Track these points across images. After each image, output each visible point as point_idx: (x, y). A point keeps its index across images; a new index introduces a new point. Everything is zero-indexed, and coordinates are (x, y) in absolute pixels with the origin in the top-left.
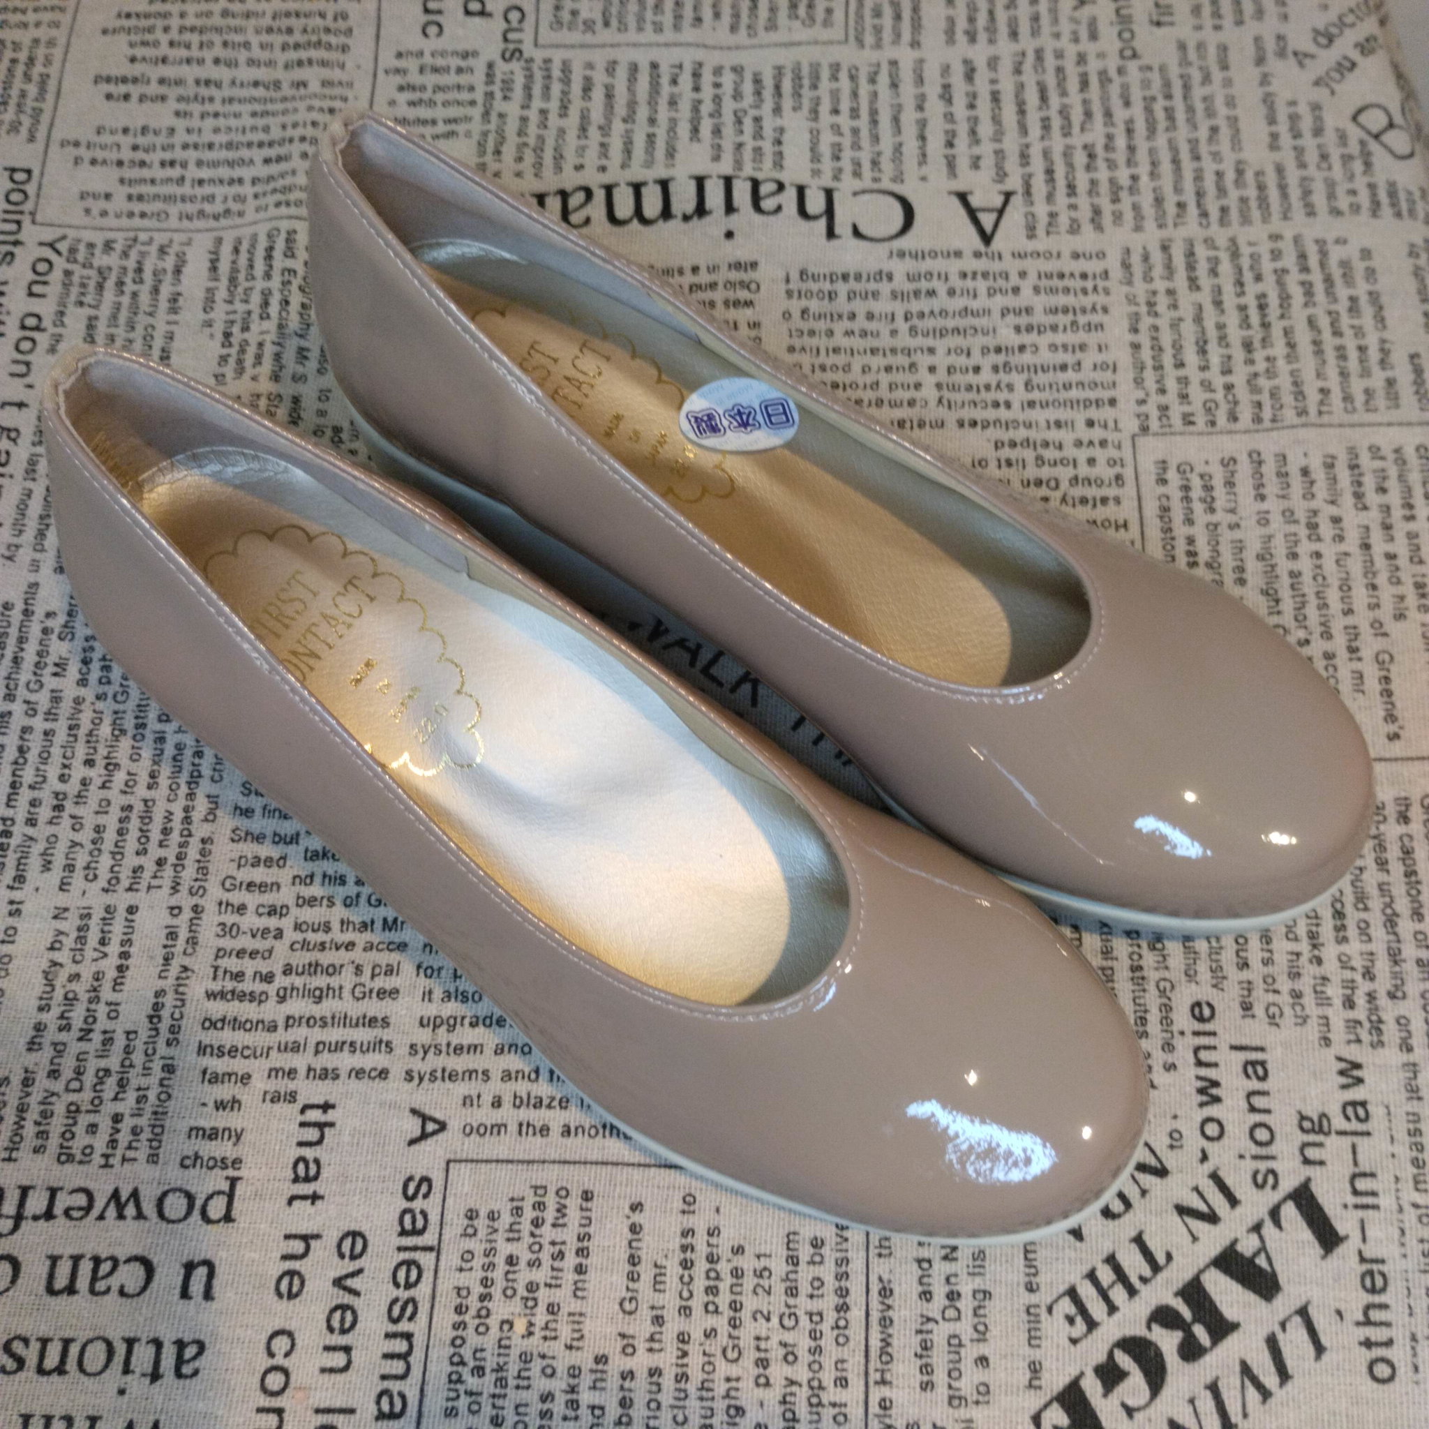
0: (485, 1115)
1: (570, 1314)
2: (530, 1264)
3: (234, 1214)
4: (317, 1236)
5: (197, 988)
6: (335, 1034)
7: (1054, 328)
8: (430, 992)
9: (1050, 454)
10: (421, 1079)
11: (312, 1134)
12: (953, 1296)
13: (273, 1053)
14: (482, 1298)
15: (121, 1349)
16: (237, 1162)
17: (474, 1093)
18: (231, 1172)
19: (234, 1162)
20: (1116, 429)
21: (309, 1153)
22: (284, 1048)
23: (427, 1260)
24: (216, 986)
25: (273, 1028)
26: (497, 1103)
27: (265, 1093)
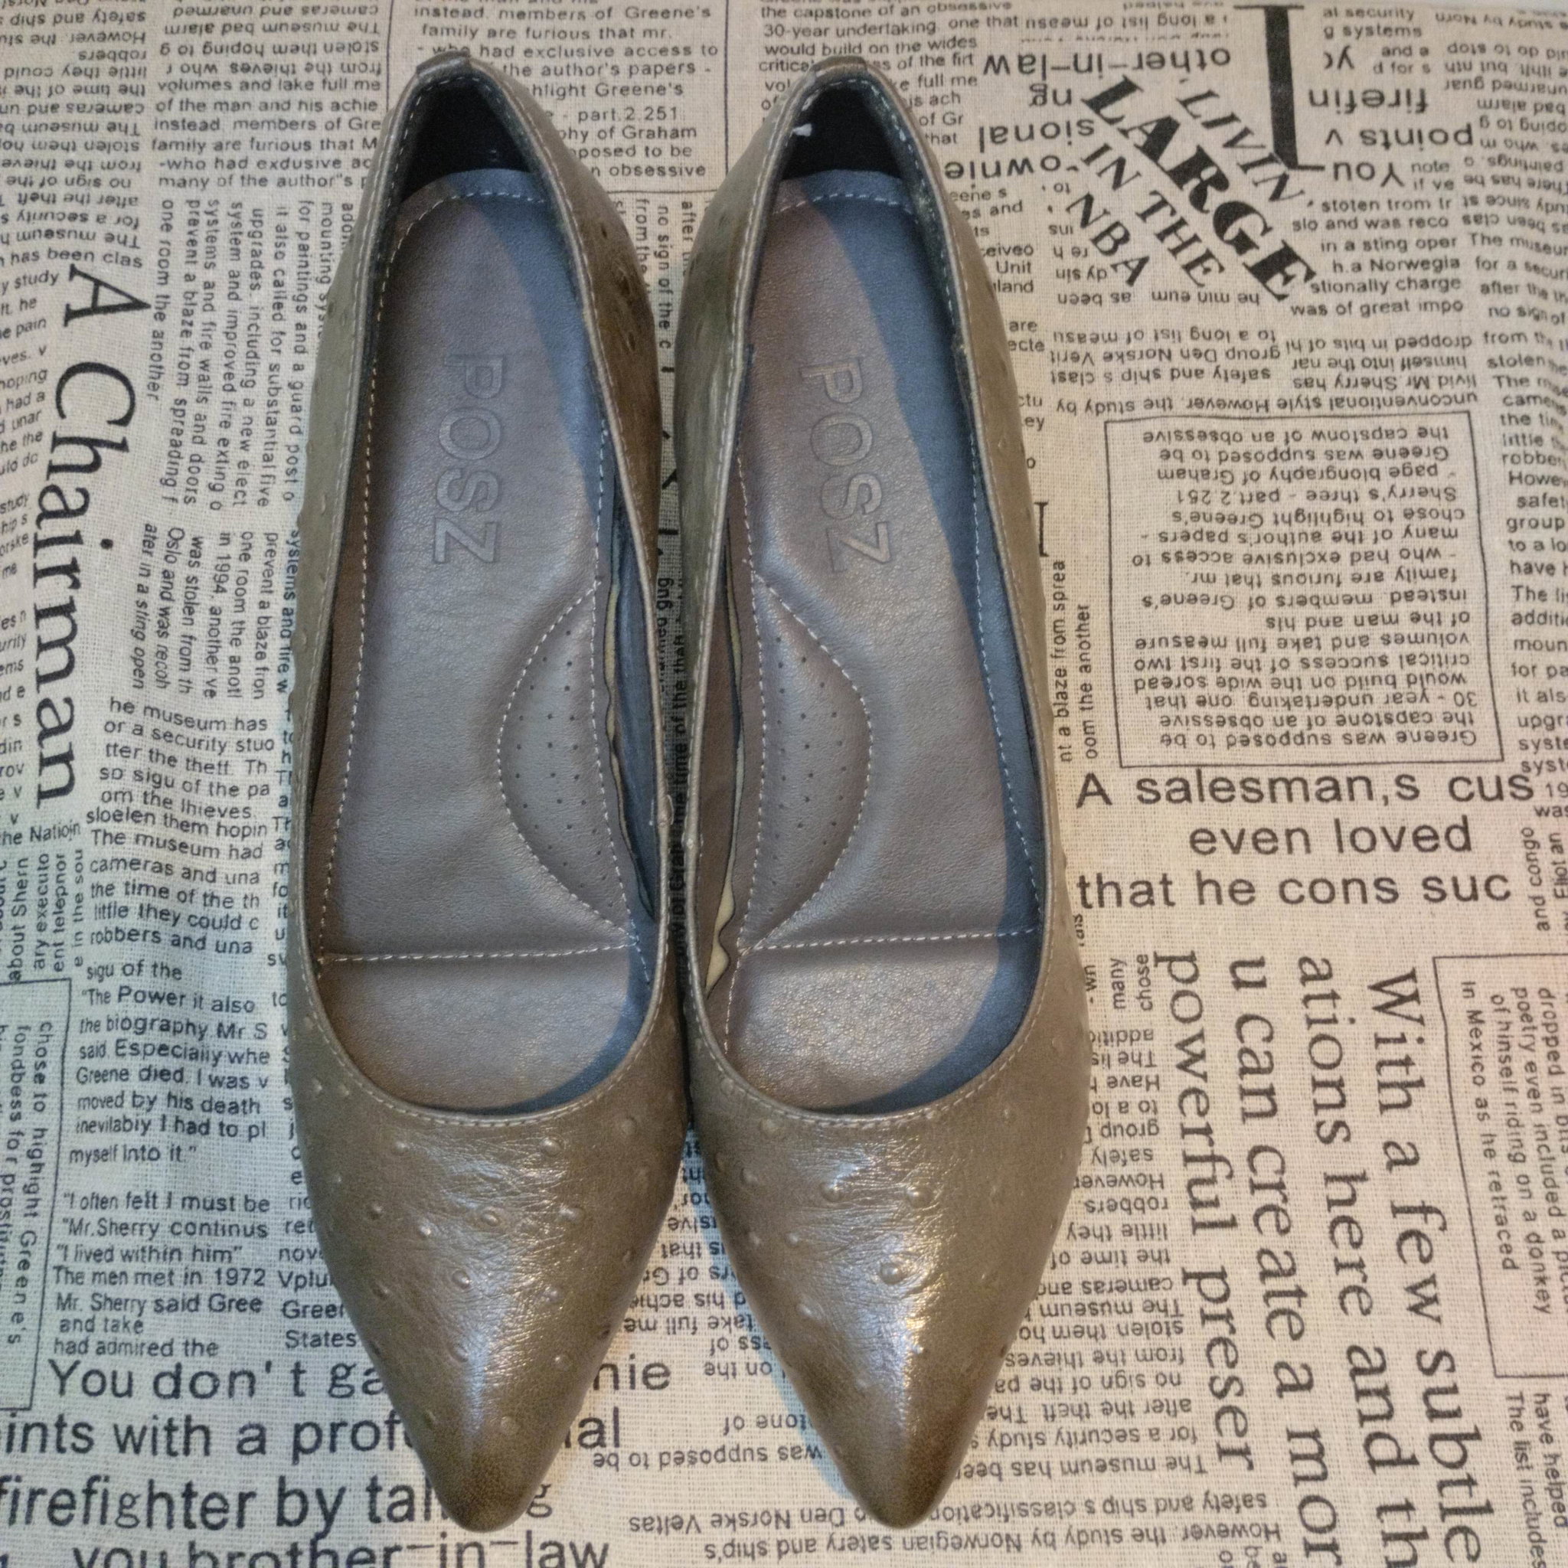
0: (1077, 740)
1: (1239, 650)
2: (1203, 684)
3: (1187, 954)
4: (1199, 874)
7: (255, 254)
11: (1110, 893)
12: (1198, 354)
14: (1233, 723)
15: (1318, 1029)
16: (1142, 959)
17: (1059, 752)
18: (1151, 963)
19: (1141, 962)
21: (1126, 894)
23: (1209, 775)
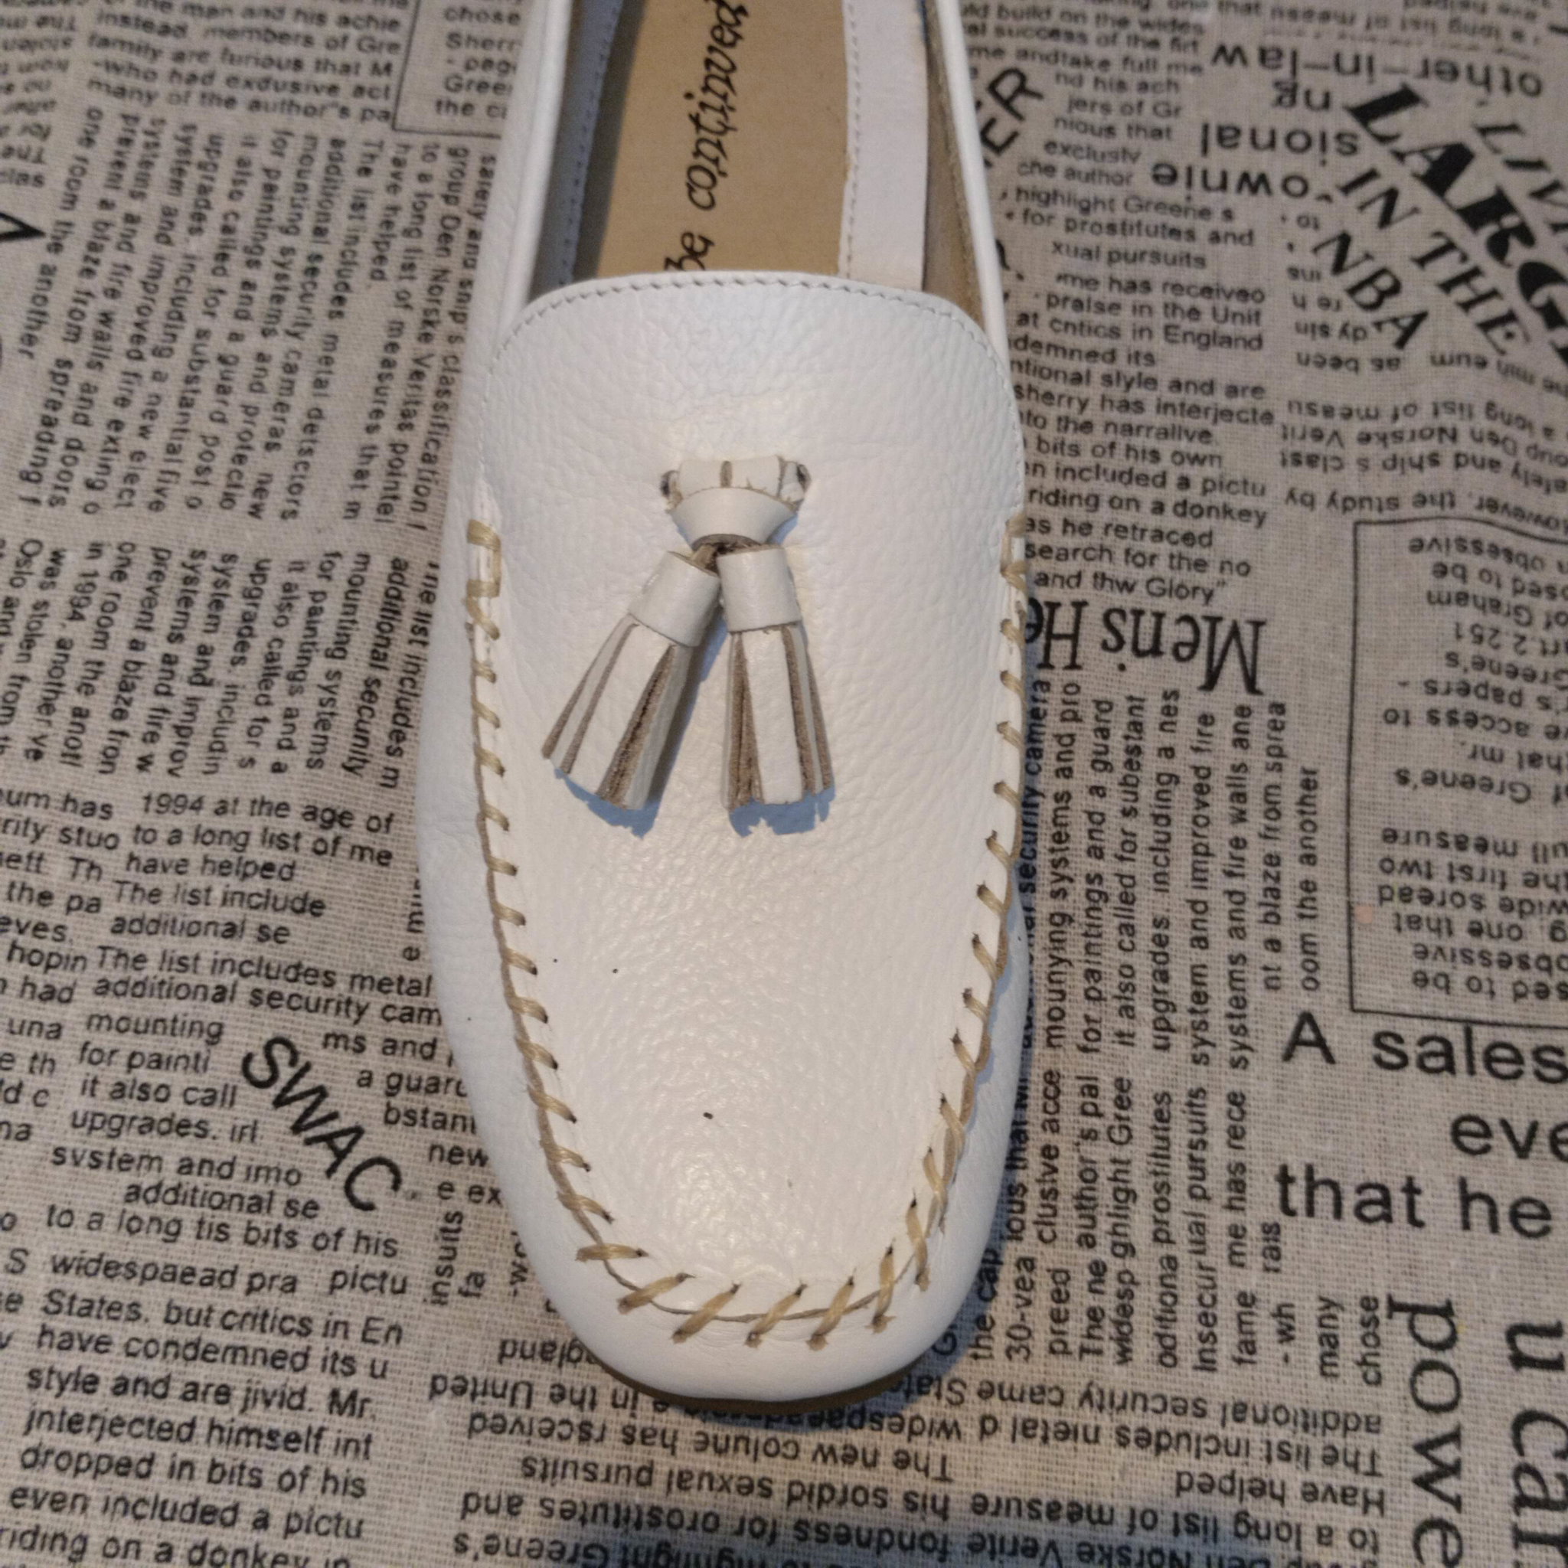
0: (1290, 962)
1: (1536, 860)
2: (1479, 905)
3: (1440, 1303)
4: (1463, 1183)
5: (1116, 1378)
6: (1179, 1171)
7: (204, 189)
8: (1120, 1034)
9: (403, 220)
10: (1243, 1047)
11: (1324, 1197)
12: (1494, 439)
13: (1207, 1260)
14: (1524, 964)
16: (1367, 1304)
17: (1264, 974)
18: (1382, 1311)
19: (1367, 1308)
20: (381, 145)
21: (1350, 1201)
22: (1200, 1246)
23: (1483, 1037)
24: (1111, 1348)
25: (1171, 1262)
26: (1274, 944)
27: (1267, 1269)
